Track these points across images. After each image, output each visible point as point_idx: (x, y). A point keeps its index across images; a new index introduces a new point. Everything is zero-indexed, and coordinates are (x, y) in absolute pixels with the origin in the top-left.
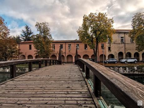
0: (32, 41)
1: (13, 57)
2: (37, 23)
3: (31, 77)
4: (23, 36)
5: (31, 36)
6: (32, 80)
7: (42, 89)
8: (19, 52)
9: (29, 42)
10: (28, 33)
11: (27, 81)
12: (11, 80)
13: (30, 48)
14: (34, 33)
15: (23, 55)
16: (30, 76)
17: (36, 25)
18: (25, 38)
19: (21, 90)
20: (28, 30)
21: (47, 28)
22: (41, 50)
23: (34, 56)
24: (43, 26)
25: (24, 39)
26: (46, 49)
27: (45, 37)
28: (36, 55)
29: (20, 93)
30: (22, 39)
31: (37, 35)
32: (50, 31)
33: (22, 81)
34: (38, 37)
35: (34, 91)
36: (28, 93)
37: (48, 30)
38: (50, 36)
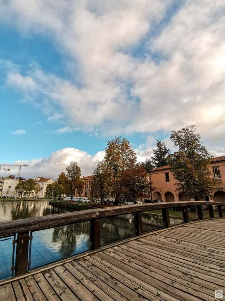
0: (168, 166)
1: (143, 195)
2: (173, 133)
3: (167, 241)
4: (155, 159)
5: (166, 157)
6: (168, 250)
7: (186, 277)
8: (151, 186)
9: (165, 167)
10: (161, 152)
11: (159, 247)
12: (135, 240)
13: (168, 179)
14: (170, 150)
15: (157, 192)
16: (166, 237)
17: (172, 137)
18: (157, 162)
19: (147, 266)
20: (160, 148)
21: (192, 136)
22: (187, 182)
23: (176, 194)
24: (183, 134)
25: (156, 164)
26: (197, 180)
27: (191, 155)
28: (178, 192)
29: (144, 270)
30: (154, 165)
31: (176, 153)
32: (201, 140)
33: (151, 245)
34: (178, 156)
35: (170, 276)
36: (157, 276)
37: (197, 139)
38: (203, 149)
